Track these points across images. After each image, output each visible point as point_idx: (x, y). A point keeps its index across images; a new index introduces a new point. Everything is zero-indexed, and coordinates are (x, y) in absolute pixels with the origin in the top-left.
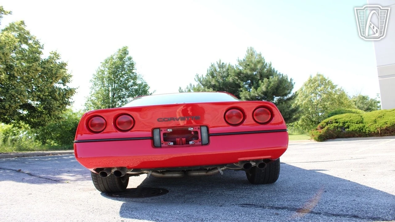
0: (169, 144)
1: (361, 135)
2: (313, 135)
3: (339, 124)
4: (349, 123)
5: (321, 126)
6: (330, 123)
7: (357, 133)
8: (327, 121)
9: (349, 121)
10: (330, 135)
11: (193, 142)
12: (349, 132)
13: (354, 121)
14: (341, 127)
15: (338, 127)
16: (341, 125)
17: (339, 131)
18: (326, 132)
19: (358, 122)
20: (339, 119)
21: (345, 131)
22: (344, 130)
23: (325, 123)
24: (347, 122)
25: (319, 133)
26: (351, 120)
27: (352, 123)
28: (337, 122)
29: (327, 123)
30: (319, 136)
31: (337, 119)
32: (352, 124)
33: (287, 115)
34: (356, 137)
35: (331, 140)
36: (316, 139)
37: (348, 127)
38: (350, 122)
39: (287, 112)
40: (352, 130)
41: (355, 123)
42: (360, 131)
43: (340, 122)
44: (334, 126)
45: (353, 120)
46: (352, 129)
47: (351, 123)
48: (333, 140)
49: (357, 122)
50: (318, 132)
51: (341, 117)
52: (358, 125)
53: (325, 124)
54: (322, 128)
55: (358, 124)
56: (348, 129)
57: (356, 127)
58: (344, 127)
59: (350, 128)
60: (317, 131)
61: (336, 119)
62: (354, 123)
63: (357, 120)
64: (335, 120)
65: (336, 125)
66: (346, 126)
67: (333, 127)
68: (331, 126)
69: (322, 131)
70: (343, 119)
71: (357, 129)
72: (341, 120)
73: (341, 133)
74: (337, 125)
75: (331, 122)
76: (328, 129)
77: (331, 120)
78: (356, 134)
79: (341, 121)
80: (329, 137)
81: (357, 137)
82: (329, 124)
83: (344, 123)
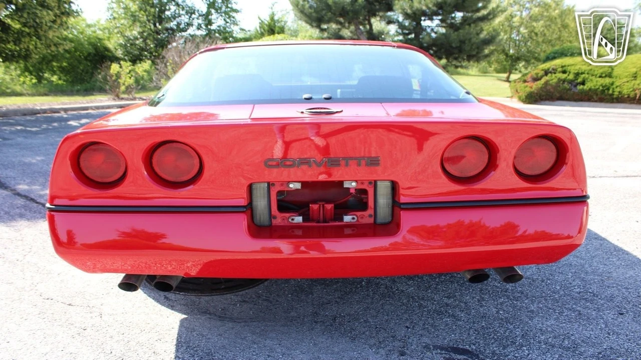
0: (293, 219)
1: (603, 98)
2: (517, 91)
3: (568, 75)
4: (587, 76)
5: (535, 76)
6: (551, 72)
7: (597, 95)
8: (546, 68)
9: (586, 72)
10: (549, 94)
11: (353, 218)
12: (582, 91)
13: (596, 73)
14: (571, 82)
15: (564, 81)
16: (571, 77)
17: (565, 89)
18: (541, 88)
19: (604, 75)
20: (568, 66)
21: (577, 89)
22: (575, 86)
23: (542, 70)
24: (582, 73)
25: (528, 90)
26: (591, 70)
27: (592, 75)
28: (564, 72)
29: (546, 73)
30: (528, 95)
31: (565, 66)
32: (590, 78)
33: (474, 50)
34: (593, 101)
35: (547, 102)
36: (522, 98)
37: (583, 83)
38: (588, 74)
39: (474, 43)
40: (590, 89)
41: (598, 76)
42: (603, 91)
43: (570, 72)
44: (559, 79)
45: (594, 71)
46: (589, 87)
47: (590, 76)
48: (551, 103)
49: (602, 74)
50: (527, 86)
51: (573, 63)
52: (602, 81)
53: (542, 73)
54: (536, 79)
55: (603, 79)
56: (581, 87)
57: (599, 84)
58: (576, 81)
59: (586, 85)
60: (526, 84)
61: (563, 65)
62: (596, 75)
63: (601, 71)
64: (562, 67)
65: (563, 78)
66: (580, 80)
67: (555, 80)
68: (553, 79)
69: (535, 85)
70: (577, 67)
71: (599, 88)
72: (573, 67)
73: (569, 92)
74: (564, 76)
75: (553, 69)
76: (546, 83)
77: (555, 67)
78: (595, 97)
79: (573, 70)
80: (544, 97)
81: (596, 101)
82: (550, 75)
83: (577, 75)
